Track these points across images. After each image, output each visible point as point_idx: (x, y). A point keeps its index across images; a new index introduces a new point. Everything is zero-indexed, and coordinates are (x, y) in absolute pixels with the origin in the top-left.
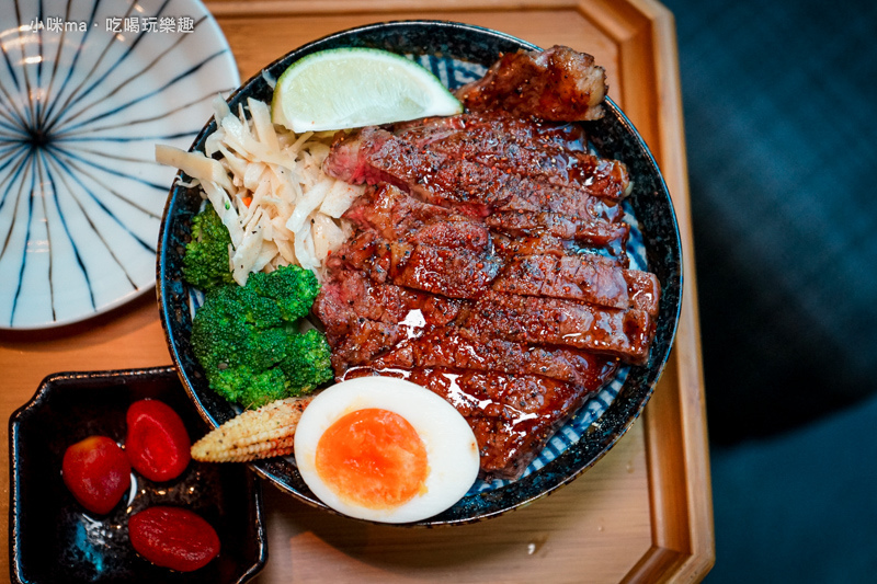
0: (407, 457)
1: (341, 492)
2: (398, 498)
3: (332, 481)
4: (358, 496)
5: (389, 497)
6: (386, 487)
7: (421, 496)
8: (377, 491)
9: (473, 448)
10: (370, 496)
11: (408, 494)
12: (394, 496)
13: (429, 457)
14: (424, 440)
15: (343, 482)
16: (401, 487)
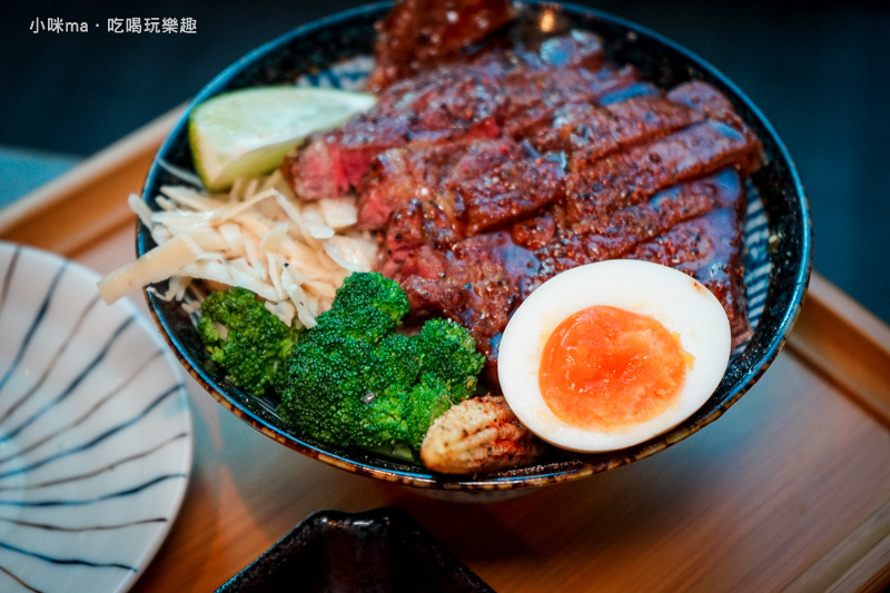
0: (645, 336)
1: (607, 425)
2: (673, 384)
3: (589, 423)
4: (628, 416)
5: (661, 392)
6: (650, 385)
7: (692, 367)
8: (644, 397)
9: (699, 288)
10: (641, 408)
11: (678, 374)
12: (666, 387)
13: (665, 324)
14: (644, 311)
15: (601, 413)
16: (666, 373)
